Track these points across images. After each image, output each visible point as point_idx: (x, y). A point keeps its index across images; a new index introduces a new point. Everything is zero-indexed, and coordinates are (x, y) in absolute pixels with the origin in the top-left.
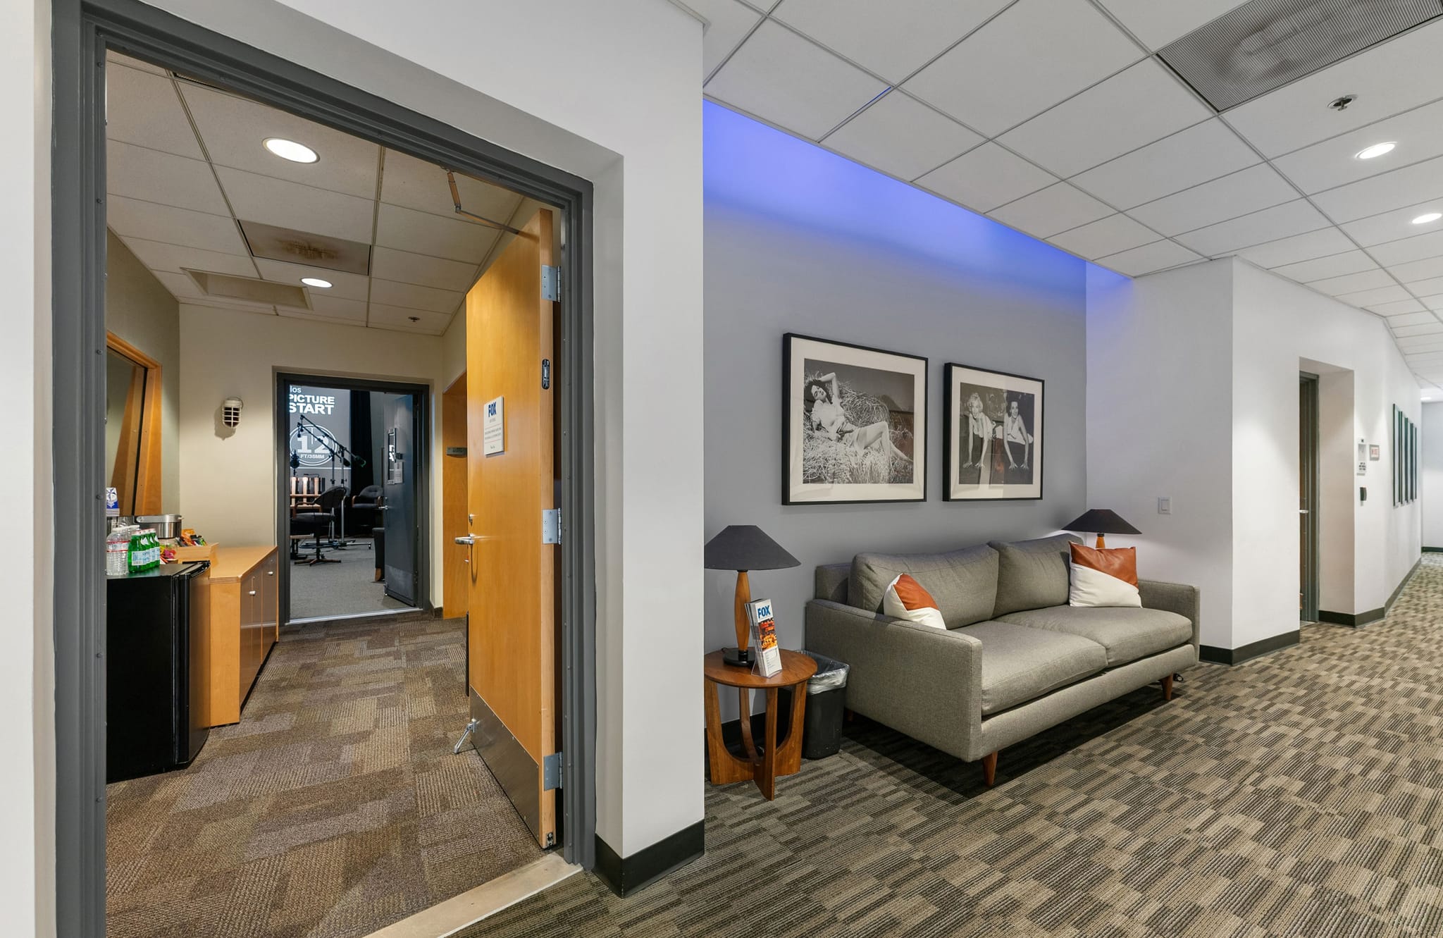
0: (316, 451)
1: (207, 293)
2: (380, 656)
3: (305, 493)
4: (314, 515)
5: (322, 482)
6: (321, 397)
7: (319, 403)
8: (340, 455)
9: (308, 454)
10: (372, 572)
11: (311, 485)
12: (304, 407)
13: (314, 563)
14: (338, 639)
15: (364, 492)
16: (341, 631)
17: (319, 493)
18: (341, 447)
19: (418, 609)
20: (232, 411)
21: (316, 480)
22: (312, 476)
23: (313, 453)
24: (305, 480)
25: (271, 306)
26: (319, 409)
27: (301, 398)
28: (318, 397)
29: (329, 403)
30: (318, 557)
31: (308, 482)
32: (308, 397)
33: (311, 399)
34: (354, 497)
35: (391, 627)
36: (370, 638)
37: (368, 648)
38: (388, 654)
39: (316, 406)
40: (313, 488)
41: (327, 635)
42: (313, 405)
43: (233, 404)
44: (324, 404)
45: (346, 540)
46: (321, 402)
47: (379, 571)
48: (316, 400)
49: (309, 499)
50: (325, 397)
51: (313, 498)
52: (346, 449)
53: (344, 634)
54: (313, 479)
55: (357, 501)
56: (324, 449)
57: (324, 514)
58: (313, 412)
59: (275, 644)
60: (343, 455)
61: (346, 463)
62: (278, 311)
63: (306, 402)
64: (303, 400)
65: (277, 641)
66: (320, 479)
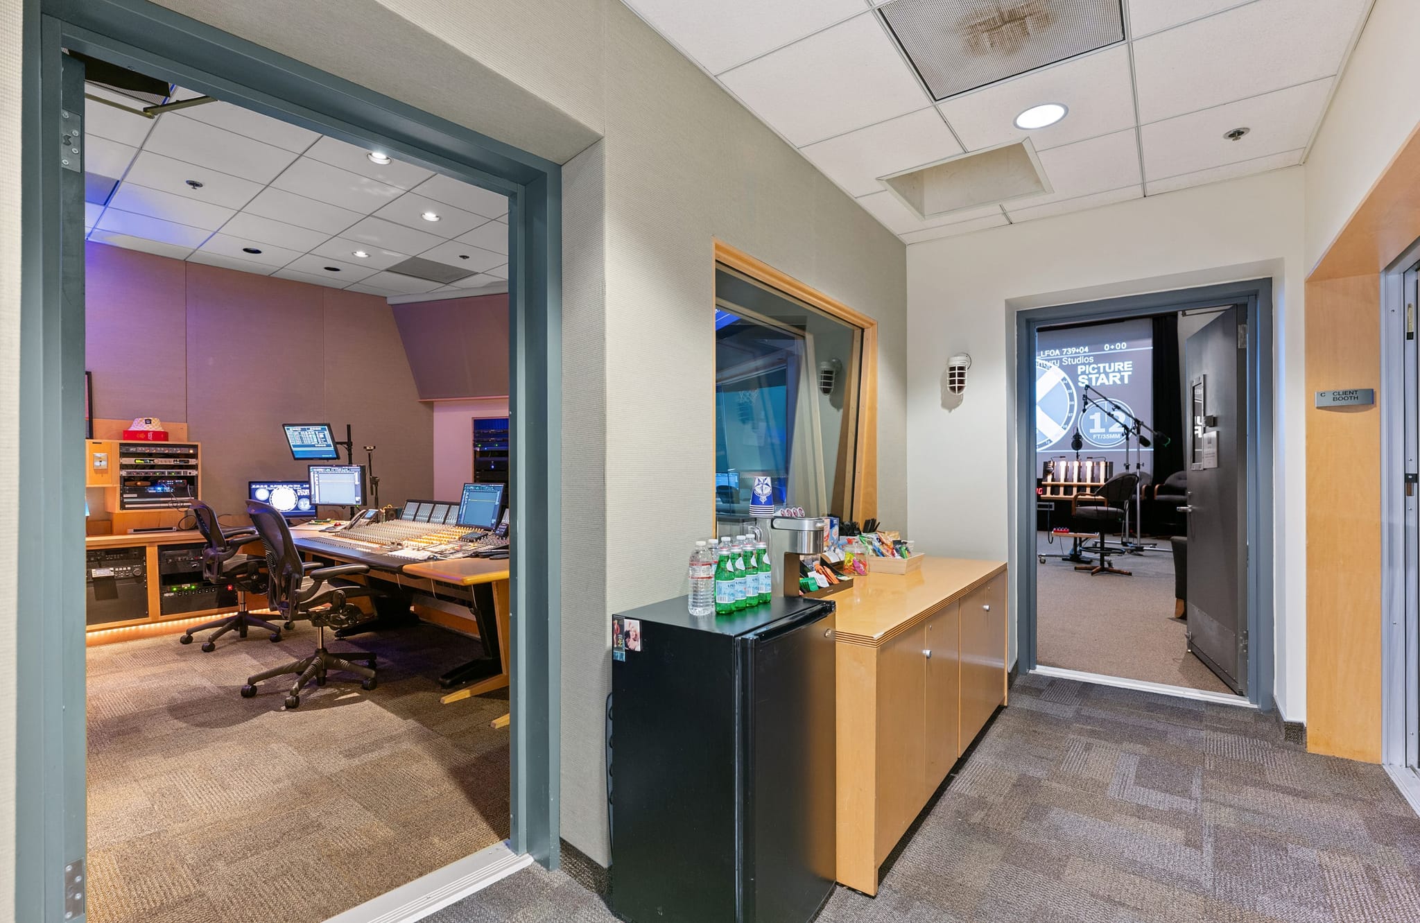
0: (1111, 430)
1: (924, 216)
2: (1156, 816)
3: (1089, 482)
4: (1097, 510)
5: (1109, 467)
6: (1117, 364)
7: (1114, 372)
8: (1135, 431)
9: (1101, 433)
10: (1170, 604)
11: (1095, 471)
12: (1097, 379)
13: (1098, 571)
14: (1092, 733)
15: (1170, 480)
16: (1100, 714)
17: (1106, 480)
18: (1137, 421)
19: (1244, 702)
20: (957, 371)
21: (1103, 465)
22: (1098, 460)
23: (1107, 432)
24: (1089, 464)
25: (995, 208)
26: (1114, 379)
27: (1094, 369)
28: (1112, 364)
29: (1126, 369)
30: (1102, 564)
31: (1093, 468)
32: (1101, 366)
33: (1104, 367)
34: (1157, 486)
35: (1190, 733)
36: (1145, 750)
37: (1140, 780)
38: (1174, 818)
39: (1111, 375)
40: (1099, 475)
41: (1079, 717)
42: (1107, 374)
43: (957, 362)
44: (1119, 371)
45: (1144, 541)
46: (1116, 370)
47: (1182, 603)
48: (1110, 368)
49: (1093, 488)
50: (1121, 364)
51: (1098, 487)
52: (1142, 424)
53: (1103, 722)
54: (1098, 464)
55: (1160, 492)
56: (1119, 427)
57: (1110, 509)
58: (1107, 383)
59: (1000, 709)
60: (1139, 432)
61: (1144, 442)
62: (1009, 215)
63: (1099, 373)
64: (1096, 371)
65: (1006, 704)
66: (1106, 463)
